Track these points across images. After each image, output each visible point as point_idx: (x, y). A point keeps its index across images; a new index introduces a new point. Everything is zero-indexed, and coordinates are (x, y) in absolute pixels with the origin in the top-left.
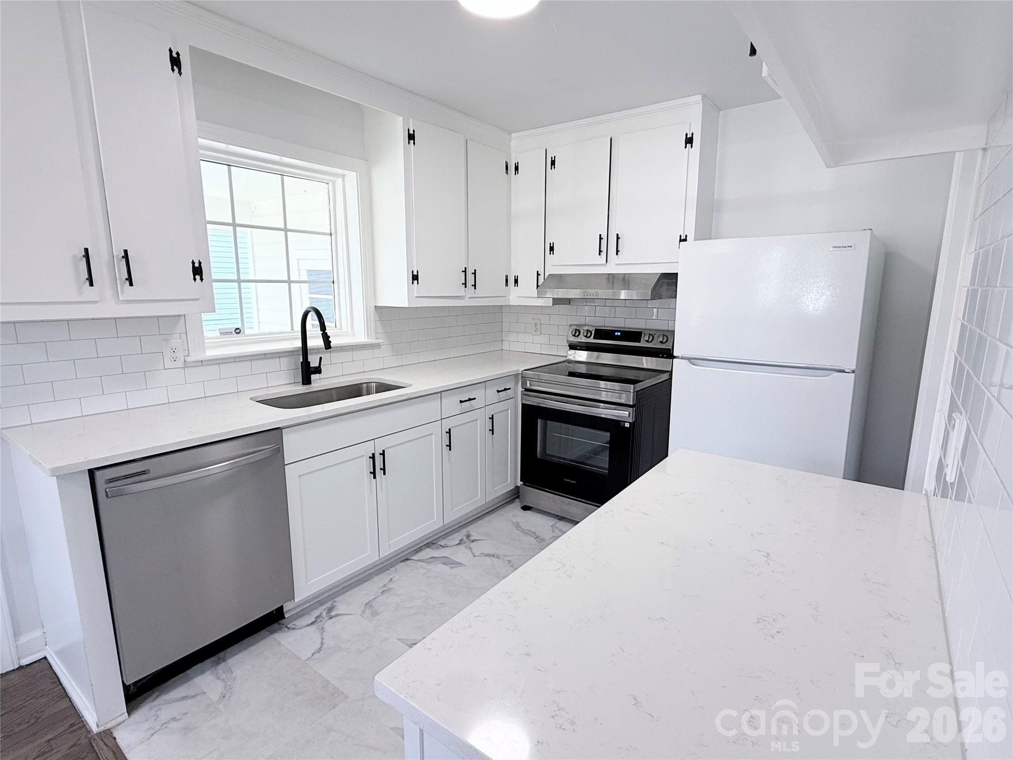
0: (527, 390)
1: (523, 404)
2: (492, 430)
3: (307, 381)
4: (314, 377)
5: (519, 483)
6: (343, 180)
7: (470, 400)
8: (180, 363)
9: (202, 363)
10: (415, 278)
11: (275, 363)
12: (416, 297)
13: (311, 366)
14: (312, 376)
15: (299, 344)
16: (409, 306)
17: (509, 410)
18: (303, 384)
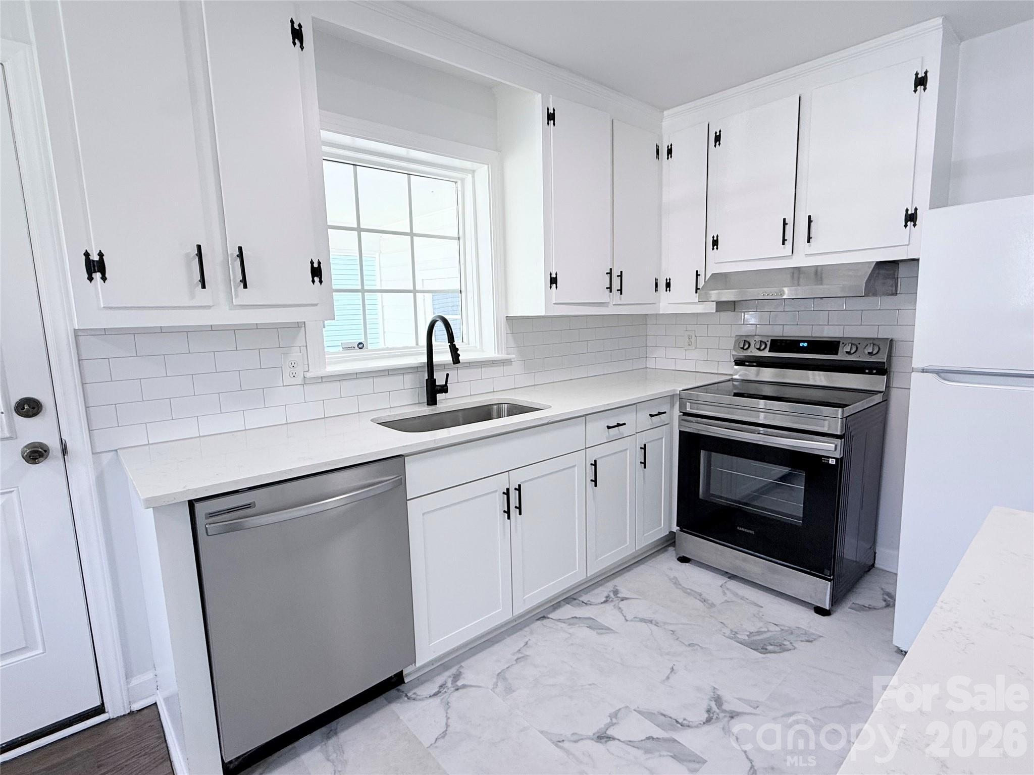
1: (681, 433)
2: (644, 463)
3: (432, 401)
4: (440, 397)
5: (675, 528)
6: (473, 177)
7: (619, 425)
8: (300, 380)
9: (323, 379)
10: (554, 281)
11: (397, 382)
12: (555, 304)
13: (437, 384)
14: (438, 395)
15: (424, 359)
16: (547, 315)
17: (664, 439)
18: (428, 405)
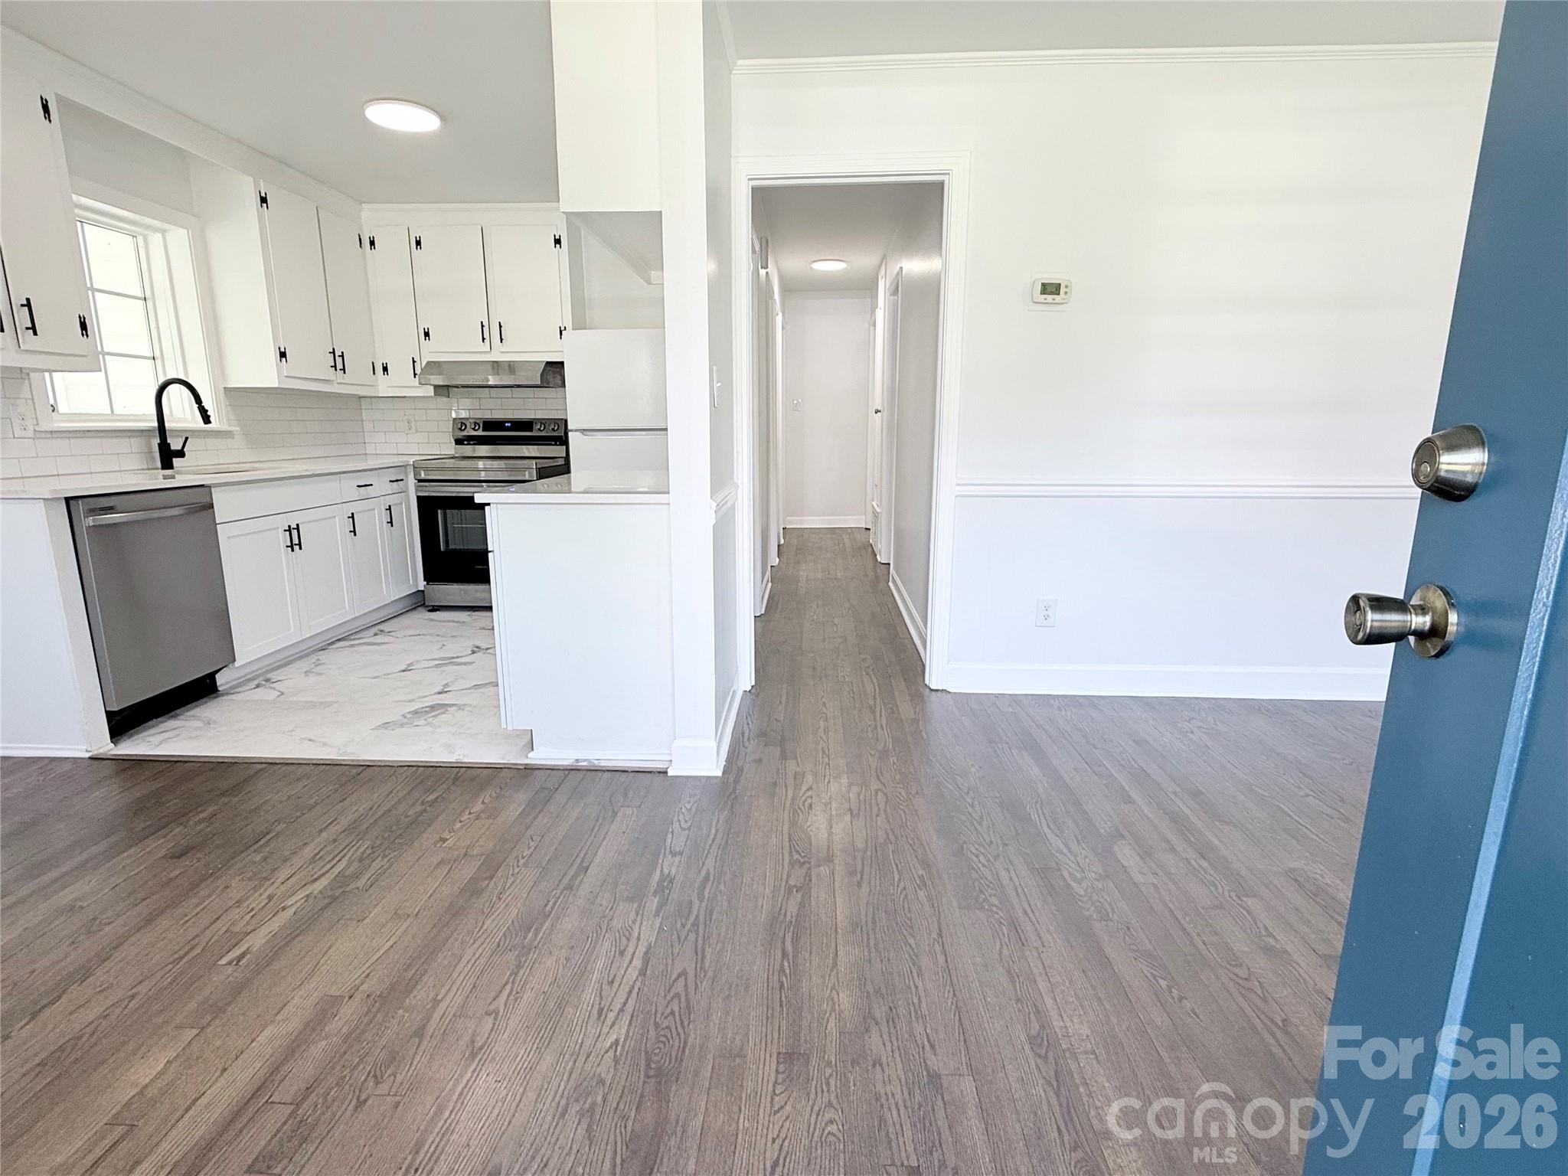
0: (420, 481)
1: (419, 498)
2: (391, 522)
3: (167, 464)
5: (422, 584)
6: (162, 234)
7: (366, 486)
8: (30, 433)
9: (50, 434)
10: (283, 355)
12: (286, 377)
13: (172, 448)
14: (173, 459)
15: (154, 424)
16: (280, 387)
17: (404, 504)
18: (162, 470)
